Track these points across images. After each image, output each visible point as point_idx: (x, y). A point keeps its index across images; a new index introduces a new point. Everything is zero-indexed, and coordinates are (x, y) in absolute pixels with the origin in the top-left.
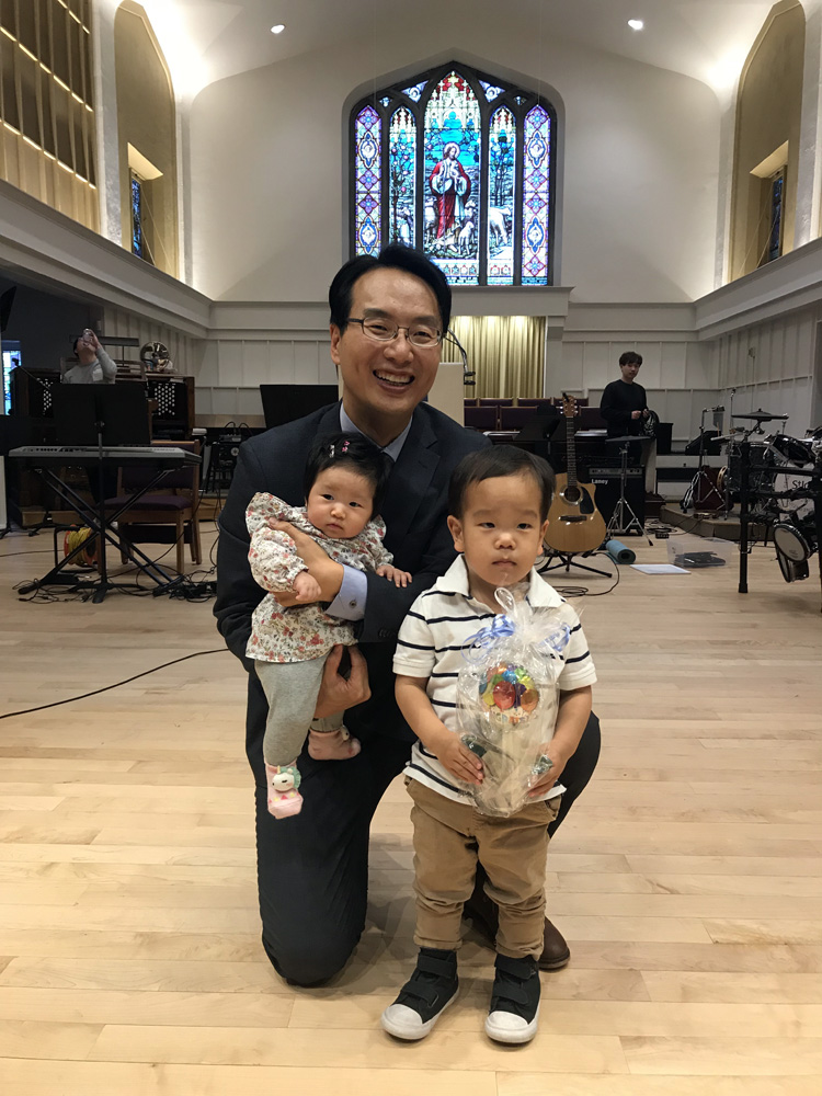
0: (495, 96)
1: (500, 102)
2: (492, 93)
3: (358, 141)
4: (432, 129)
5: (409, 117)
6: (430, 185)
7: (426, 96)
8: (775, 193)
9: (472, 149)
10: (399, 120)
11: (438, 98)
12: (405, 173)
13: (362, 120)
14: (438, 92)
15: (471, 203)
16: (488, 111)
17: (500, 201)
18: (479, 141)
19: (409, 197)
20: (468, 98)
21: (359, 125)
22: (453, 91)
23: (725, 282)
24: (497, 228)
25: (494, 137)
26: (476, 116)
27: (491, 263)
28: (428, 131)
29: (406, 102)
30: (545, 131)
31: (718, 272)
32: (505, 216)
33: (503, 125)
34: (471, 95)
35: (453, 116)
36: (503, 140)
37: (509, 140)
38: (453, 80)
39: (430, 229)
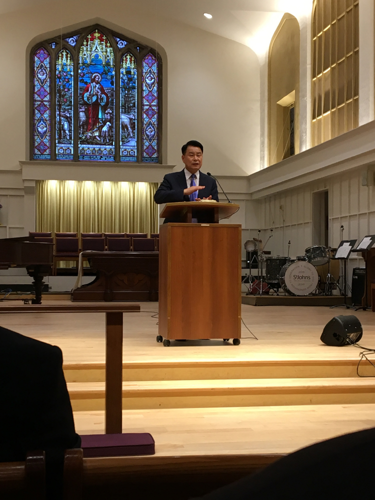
0: (124, 46)
1: (127, 51)
2: (121, 45)
3: (36, 68)
4: (83, 64)
5: (69, 56)
7: (79, 44)
9: (109, 77)
10: (62, 57)
11: (87, 45)
12: (66, 90)
13: (38, 55)
14: (87, 42)
15: (109, 111)
16: (119, 56)
17: (127, 111)
18: (114, 73)
19: (68, 105)
20: (106, 46)
21: (36, 59)
22: (97, 42)
23: (266, 166)
24: (126, 126)
25: (123, 71)
26: (111, 58)
27: (122, 148)
28: (81, 65)
29: (66, 48)
30: (155, 68)
31: (262, 158)
32: (131, 119)
33: (128, 63)
34: (108, 45)
35: (97, 56)
36: (128, 72)
37: (132, 73)
38: (97, 35)
39: (83, 125)
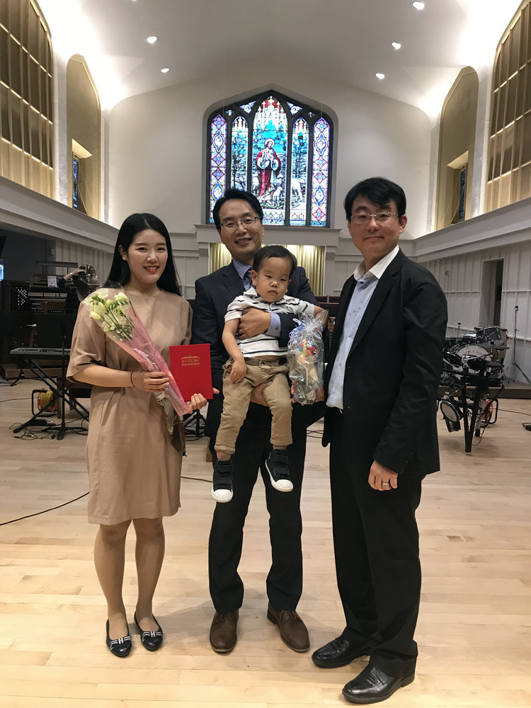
0: (297, 111)
1: (299, 115)
2: (295, 110)
3: (213, 135)
4: (258, 130)
5: (244, 122)
6: (256, 163)
7: (254, 110)
8: (462, 178)
9: (282, 143)
10: (238, 124)
11: (262, 112)
12: (241, 156)
13: (215, 123)
14: (262, 108)
15: (280, 175)
16: (292, 120)
17: (298, 175)
18: (286, 138)
19: (243, 171)
20: (280, 112)
21: (213, 126)
22: (271, 107)
23: (433, 230)
24: (296, 191)
25: (295, 136)
26: (285, 123)
27: (292, 212)
28: (255, 131)
29: (242, 113)
30: (326, 133)
31: (429, 222)
32: (301, 184)
33: (301, 129)
34: (282, 110)
35: (271, 123)
36: (301, 138)
37: (304, 138)
38: (271, 101)
39: (256, 190)
